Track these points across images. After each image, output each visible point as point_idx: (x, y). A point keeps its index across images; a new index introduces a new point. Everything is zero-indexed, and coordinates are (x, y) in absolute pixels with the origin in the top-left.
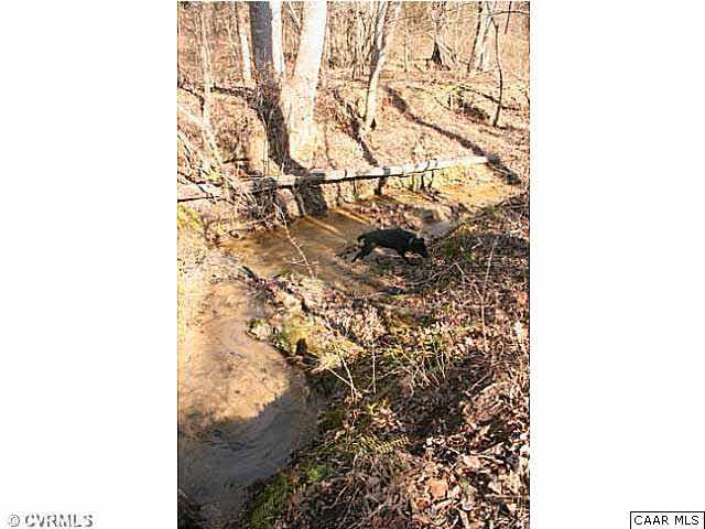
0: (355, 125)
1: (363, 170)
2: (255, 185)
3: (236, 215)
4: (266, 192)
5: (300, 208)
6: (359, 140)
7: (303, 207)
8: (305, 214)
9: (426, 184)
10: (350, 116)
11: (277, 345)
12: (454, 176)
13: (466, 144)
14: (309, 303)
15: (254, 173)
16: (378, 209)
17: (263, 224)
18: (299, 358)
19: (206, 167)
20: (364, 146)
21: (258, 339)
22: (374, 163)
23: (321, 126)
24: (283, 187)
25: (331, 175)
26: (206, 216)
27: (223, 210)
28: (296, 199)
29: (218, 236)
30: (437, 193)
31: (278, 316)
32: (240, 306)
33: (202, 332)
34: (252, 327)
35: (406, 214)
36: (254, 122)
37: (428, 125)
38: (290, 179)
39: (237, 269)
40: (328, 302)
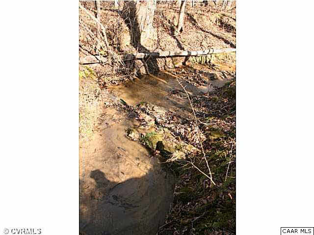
0: (173, 30)
1: (178, 52)
2: (124, 57)
3: (114, 72)
4: (129, 61)
5: (146, 70)
6: (174, 38)
7: (148, 70)
8: (149, 73)
9: (208, 60)
10: (170, 25)
11: (144, 144)
12: (221, 57)
13: (226, 42)
14: (159, 120)
15: (123, 51)
16: (186, 72)
17: (128, 77)
18: (157, 152)
19: (98, 47)
20: (177, 40)
21: (133, 140)
22: (182, 49)
23: (156, 29)
24: (138, 59)
25: (162, 54)
26: (99, 72)
27: (108, 69)
28: (144, 66)
29: (105, 83)
30: (214, 65)
31: (142, 127)
32: (120, 120)
33: (101, 135)
34: (129, 133)
35: (201, 75)
36: (123, 25)
37: (207, 32)
38: (141, 55)
39: (117, 100)
40: (169, 120)
